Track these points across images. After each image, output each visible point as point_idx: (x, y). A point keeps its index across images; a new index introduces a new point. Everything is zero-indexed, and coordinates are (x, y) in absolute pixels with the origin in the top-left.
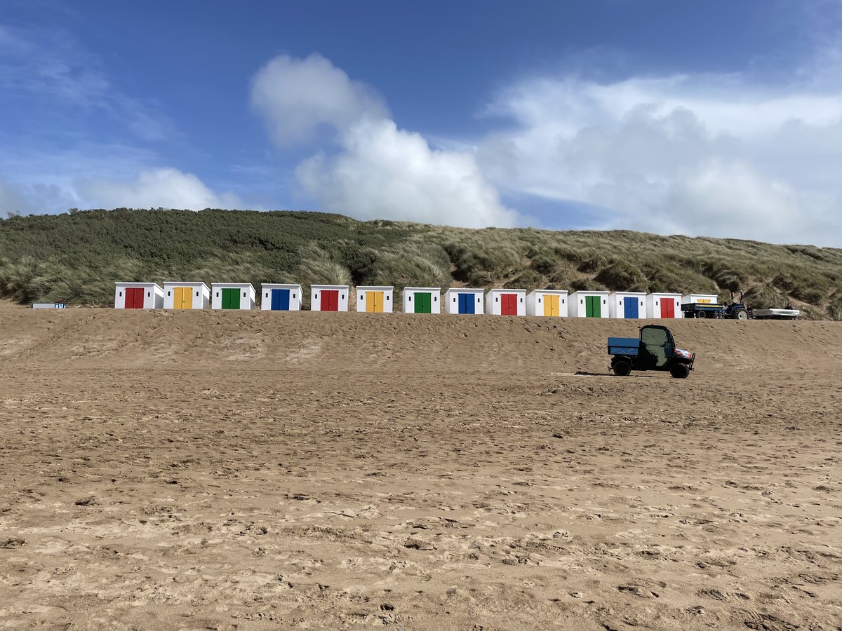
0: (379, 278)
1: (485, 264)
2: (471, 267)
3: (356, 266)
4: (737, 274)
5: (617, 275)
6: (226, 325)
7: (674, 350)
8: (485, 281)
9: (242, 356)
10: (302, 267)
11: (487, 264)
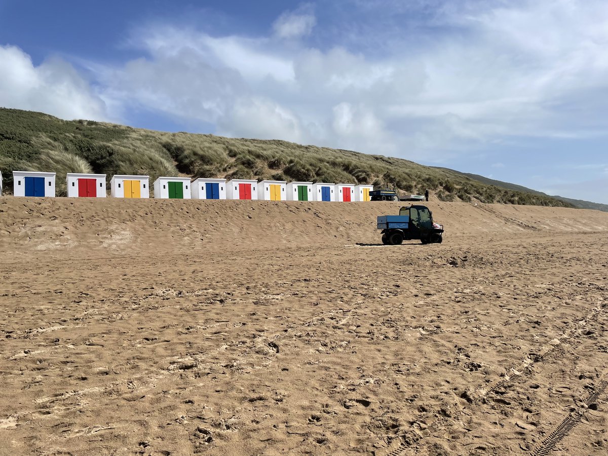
0: (123, 169)
1: (205, 159)
2: (192, 162)
3: (93, 158)
4: (365, 172)
5: (298, 171)
6: (12, 213)
7: (432, 223)
8: (211, 174)
9: (53, 245)
10: (43, 157)
11: (206, 160)
